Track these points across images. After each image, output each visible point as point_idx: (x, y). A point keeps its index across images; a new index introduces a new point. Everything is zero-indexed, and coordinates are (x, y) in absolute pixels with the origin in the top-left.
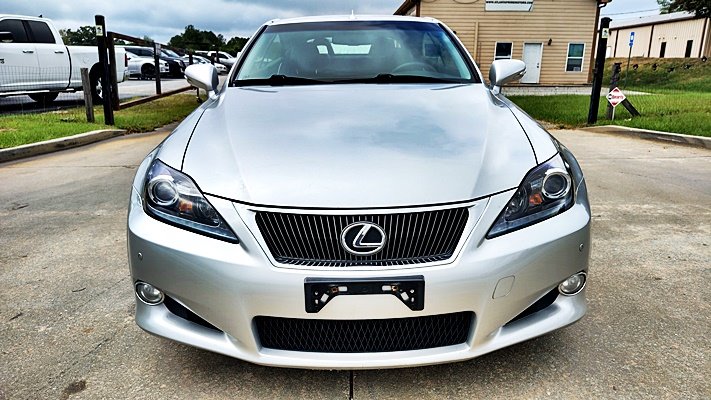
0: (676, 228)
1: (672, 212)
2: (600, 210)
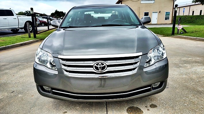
0: (199, 64)
2: (176, 60)
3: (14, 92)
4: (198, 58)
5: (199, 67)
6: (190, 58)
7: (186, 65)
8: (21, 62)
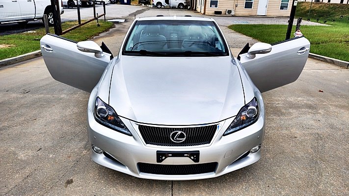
0: (309, 111)
1: (310, 102)
2: (279, 100)
3: (41, 149)
4: (312, 99)
5: (308, 116)
6: (299, 99)
7: (291, 110)
8: (41, 94)
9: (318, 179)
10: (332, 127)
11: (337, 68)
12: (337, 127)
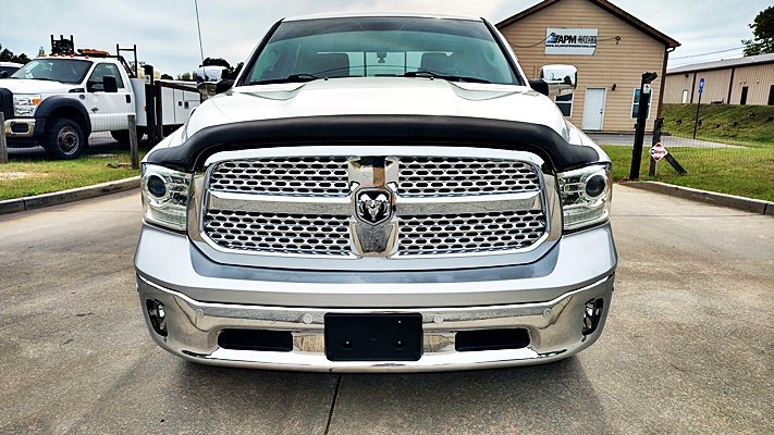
0: (664, 284)
1: (668, 270)
4: (674, 264)
5: (660, 293)
6: (647, 264)
9: (662, 400)
10: (710, 312)
11: (742, 213)
12: (723, 312)
